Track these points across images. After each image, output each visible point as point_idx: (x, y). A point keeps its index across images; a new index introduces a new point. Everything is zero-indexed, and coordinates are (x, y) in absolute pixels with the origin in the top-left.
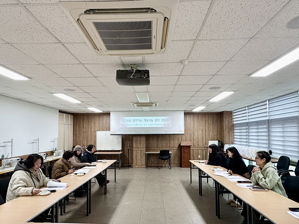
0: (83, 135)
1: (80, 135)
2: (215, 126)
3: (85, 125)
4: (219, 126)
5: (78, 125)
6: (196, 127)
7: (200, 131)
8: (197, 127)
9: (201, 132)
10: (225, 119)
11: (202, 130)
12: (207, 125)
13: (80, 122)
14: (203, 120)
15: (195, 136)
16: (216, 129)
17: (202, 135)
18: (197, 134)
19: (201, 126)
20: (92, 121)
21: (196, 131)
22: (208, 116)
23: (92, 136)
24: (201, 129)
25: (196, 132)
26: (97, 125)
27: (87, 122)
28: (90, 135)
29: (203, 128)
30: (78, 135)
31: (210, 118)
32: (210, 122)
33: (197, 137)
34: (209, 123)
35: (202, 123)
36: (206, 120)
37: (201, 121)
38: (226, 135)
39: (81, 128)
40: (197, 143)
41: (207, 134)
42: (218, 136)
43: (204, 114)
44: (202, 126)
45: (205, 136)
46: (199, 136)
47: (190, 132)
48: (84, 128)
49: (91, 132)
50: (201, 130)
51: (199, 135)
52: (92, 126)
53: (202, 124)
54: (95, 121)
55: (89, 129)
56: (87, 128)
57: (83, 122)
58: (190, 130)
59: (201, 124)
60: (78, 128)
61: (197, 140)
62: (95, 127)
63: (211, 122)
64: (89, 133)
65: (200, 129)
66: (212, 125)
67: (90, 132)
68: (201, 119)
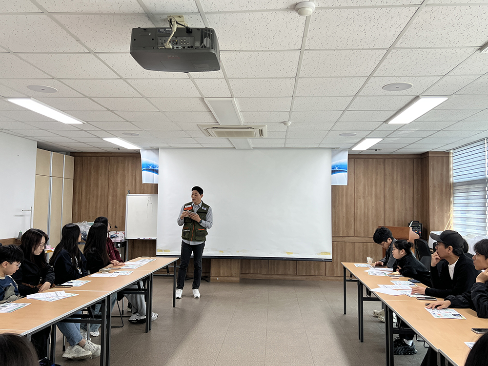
0: (97, 202)
1: (89, 203)
2: (407, 187)
3: (102, 180)
4: (417, 188)
5: (84, 181)
6: (361, 188)
7: (372, 198)
8: (365, 189)
9: (374, 200)
10: (433, 169)
11: (376, 196)
12: (388, 184)
13: (91, 173)
14: (379, 172)
15: (359, 211)
16: (411, 195)
17: (377, 209)
18: (363, 206)
19: (374, 187)
20: (117, 173)
21: (361, 198)
22: (392, 163)
23: (118, 206)
24: (374, 193)
25: (362, 201)
26: (129, 179)
27: (105, 174)
28: (113, 203)
29: (378, 191)
30: (83, 204)
31: (396, 167)
32: (395, 177)
33: (365, 213)
34: (393, 178)
35: (376, 179)
36: (387, 172)
37: (374, 176)
38: (434, 209)
39: (92, 185)
40: (363, 226)
41: (387, 206)
42: (415, 211)
43: (382, 157)
44: (376, 185)
45: (382, 211)
46: (368, 209)
47: (347, 200)
48: (98, 186)
49: (115, 196)
50: (374, 196)
51: (368, 207)
52: (117, 183)
53: (376, 183)
54: (124, 171)
55: (111, 191)
56: (107, 187)
57: (98, 174)
58: (346, 195)
59: (374, 181)
60: (84, 188)
61: (363, 220)
62: (124, 184)
63: (399, 178)
64: (110, 198)
65: (372, 194)
66: (402, 183)
67: (113, 196)
68: (374, 170)
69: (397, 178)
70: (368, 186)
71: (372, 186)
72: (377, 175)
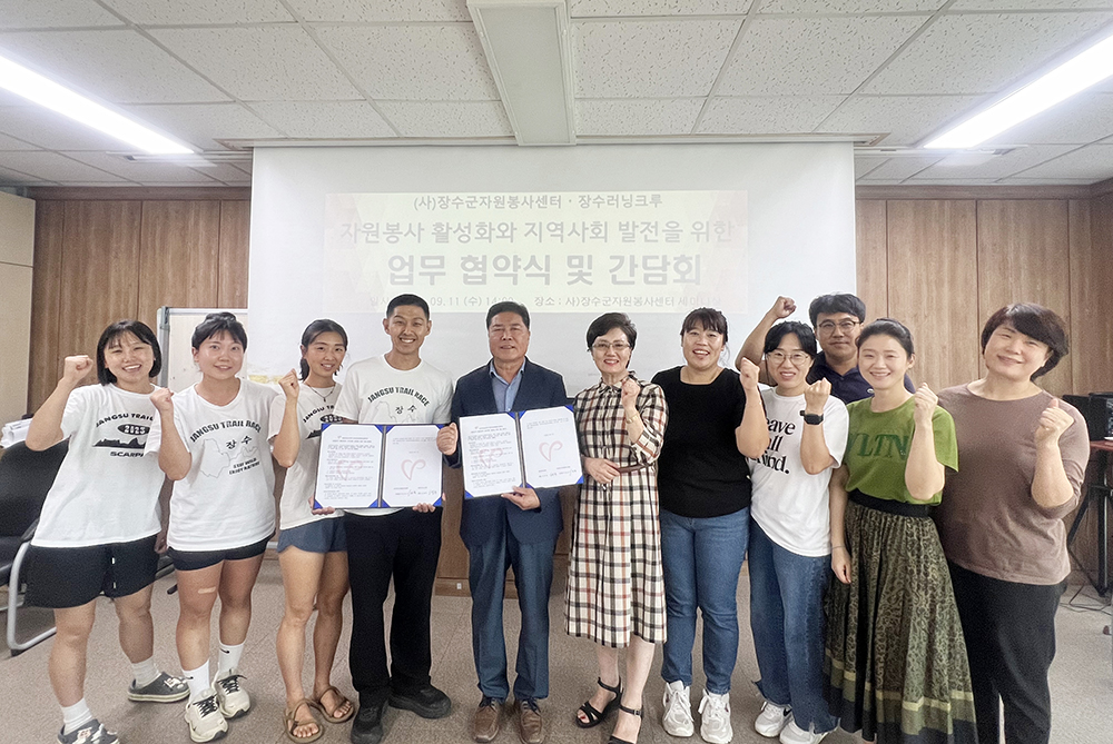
8: (919, 291)
11: (954, 315)
14: (961, 243)
19: (946, 285)
22: (1002, 211)
24: (946, 302)
29: (960, 300)
31: (1013, 225)
32: (1011, 257)
34: (1004, 260)
35: (954, 261)
37: (946, 252)
43: (967, 194)
44: (953, 281)
50: (946, 313)
53: (953, 271)
65: (939, 310)
68: (945, 235)
69: (1017, 258)
70: (928, 284)
71: (939, 283)
72: (956, 248)
